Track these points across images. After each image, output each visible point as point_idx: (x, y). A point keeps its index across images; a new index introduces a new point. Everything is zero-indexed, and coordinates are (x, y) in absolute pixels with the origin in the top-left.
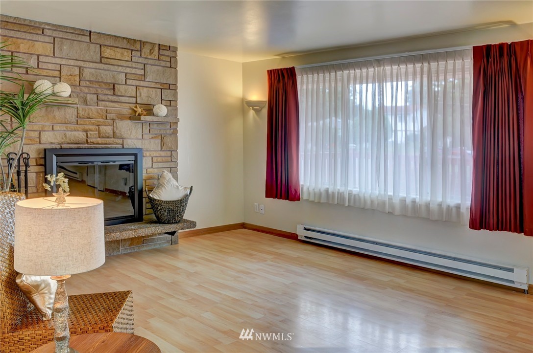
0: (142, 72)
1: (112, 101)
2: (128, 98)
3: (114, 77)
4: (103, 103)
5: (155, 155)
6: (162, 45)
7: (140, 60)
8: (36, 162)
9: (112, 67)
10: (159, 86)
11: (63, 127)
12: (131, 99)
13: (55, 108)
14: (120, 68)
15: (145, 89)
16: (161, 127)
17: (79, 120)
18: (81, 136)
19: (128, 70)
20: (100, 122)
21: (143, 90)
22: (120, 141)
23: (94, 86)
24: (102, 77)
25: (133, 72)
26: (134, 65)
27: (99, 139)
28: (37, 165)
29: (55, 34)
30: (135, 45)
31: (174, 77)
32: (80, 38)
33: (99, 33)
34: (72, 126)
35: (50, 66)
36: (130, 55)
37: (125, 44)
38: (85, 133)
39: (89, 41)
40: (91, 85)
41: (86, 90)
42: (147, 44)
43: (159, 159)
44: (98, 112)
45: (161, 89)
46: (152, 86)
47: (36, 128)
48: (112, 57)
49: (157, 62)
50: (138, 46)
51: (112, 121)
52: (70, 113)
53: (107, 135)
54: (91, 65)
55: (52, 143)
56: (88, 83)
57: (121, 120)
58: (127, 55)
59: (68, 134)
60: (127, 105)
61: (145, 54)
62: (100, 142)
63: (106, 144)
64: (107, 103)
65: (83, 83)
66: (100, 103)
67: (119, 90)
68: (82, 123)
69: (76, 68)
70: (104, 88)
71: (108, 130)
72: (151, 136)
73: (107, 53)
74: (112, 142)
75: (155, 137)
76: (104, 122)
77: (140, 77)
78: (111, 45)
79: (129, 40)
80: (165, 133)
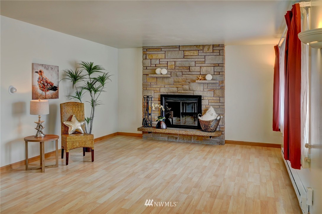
0: (204, 60)
1: (188, 74)
2: (196, 72)
3: (189, 64)
4: (185, 75)
5: (210, 99)
6: (215, 45)
7: (203, 54)
8: (159, 99)
9: (189, 60)
10: (213, 65)
11: (168, 86)
12: (198, 73)
13: (165, 79)
14: (193, 59)
15: (205, 68)
16: (213, 85)
17: (174, 83)
18: (175, 89)
19: (196, 60)
20: (183, 83)
21: (204, 68)
22: (192, 92)
23: (181, 68)
24: (184, 64)
25: (199, 60)
26: (199, 57)
27: (183, 91)
28: (159, 101)
29: (166, 50)
30: (199, 47)
31: (221, 60)
32: (175, 49)
33: (183, 46)
34: (172, 86)
35: (164, 63)
36: (197, 53)
37: (195, 48)
38: (177, 89)
39: (179, 50)
40: (179, 68)
41: (177, 71)
42: (206, 46)
43: (213, 101)
44: (182, 80)
45: (214, 66)
46: (209, 66)
47: (159, 86)
48: (189, 55)
49: (212, 54)
50: (201, 48)
51: (189, 83)
52: (171, 80)
53: (186, 89)
54: (180, 60)
55: (164, 92)
56: (178, 67)
57: (193, 82)
58: (196, 53)
59: (170, 89)
60: (196, 75)
61: (205, 51)
62: (183, 92)
63: (186, 93)
64: (186, 75)
65: (176, 68)
66: (183, 75)
67: (192, 69)
68: (175, 84)
69: (173, 62)
70: (185, 69)
71: (186, 87)
72: (208, 90)
73: (187, 53)
74: (188, 92)
75: (210, 90)
76: (185, 84)
77: (203, 62)
78: (189, 50)
79: (197, 46)
80: (216, 88)
